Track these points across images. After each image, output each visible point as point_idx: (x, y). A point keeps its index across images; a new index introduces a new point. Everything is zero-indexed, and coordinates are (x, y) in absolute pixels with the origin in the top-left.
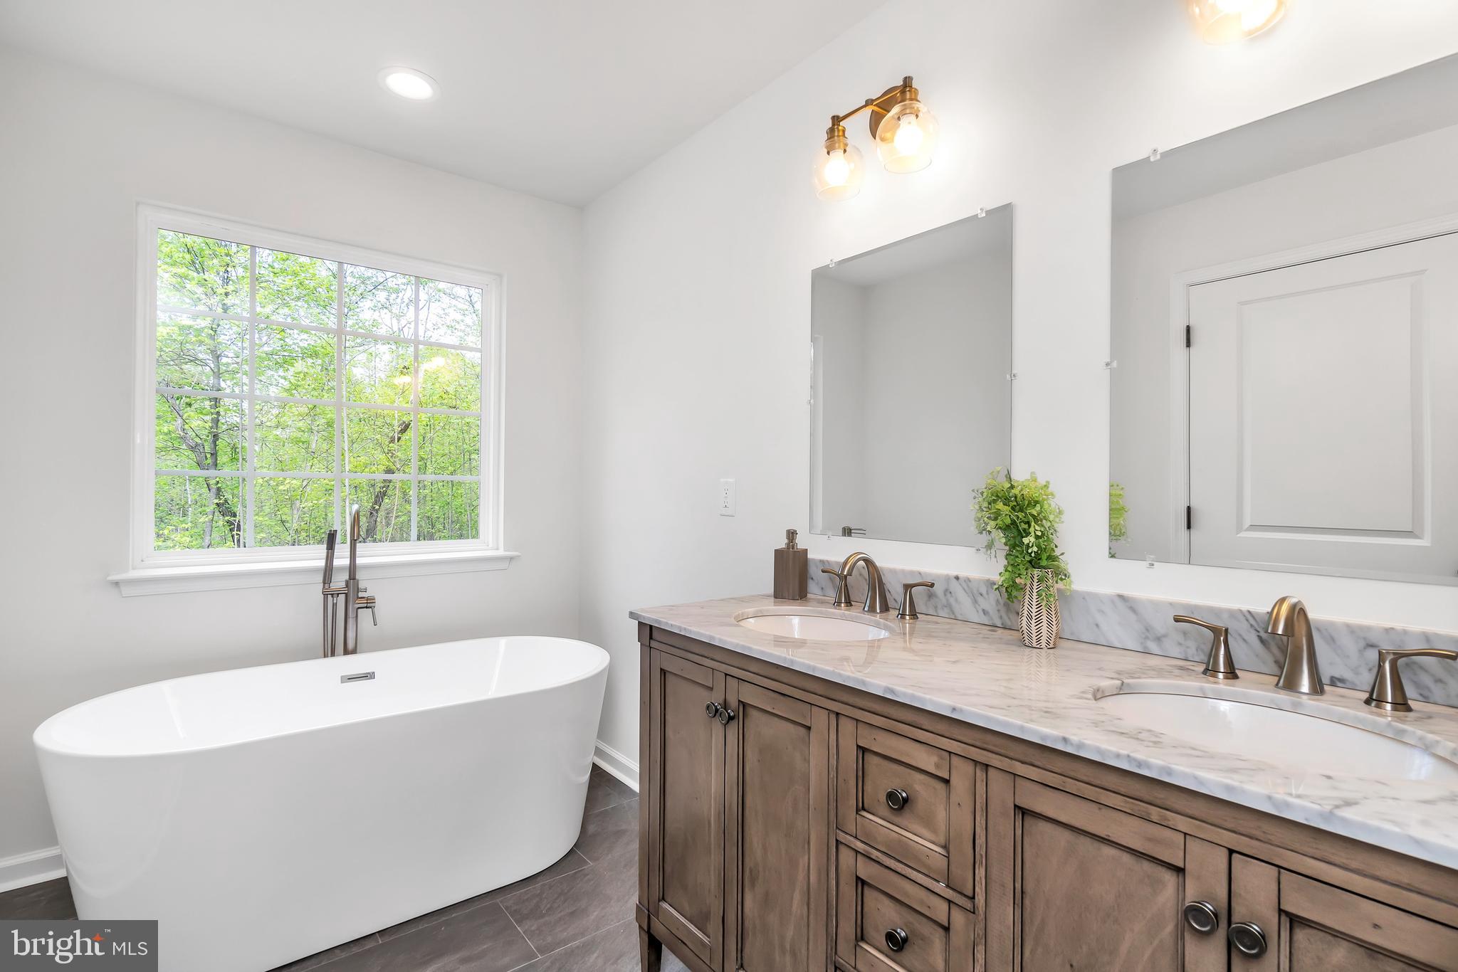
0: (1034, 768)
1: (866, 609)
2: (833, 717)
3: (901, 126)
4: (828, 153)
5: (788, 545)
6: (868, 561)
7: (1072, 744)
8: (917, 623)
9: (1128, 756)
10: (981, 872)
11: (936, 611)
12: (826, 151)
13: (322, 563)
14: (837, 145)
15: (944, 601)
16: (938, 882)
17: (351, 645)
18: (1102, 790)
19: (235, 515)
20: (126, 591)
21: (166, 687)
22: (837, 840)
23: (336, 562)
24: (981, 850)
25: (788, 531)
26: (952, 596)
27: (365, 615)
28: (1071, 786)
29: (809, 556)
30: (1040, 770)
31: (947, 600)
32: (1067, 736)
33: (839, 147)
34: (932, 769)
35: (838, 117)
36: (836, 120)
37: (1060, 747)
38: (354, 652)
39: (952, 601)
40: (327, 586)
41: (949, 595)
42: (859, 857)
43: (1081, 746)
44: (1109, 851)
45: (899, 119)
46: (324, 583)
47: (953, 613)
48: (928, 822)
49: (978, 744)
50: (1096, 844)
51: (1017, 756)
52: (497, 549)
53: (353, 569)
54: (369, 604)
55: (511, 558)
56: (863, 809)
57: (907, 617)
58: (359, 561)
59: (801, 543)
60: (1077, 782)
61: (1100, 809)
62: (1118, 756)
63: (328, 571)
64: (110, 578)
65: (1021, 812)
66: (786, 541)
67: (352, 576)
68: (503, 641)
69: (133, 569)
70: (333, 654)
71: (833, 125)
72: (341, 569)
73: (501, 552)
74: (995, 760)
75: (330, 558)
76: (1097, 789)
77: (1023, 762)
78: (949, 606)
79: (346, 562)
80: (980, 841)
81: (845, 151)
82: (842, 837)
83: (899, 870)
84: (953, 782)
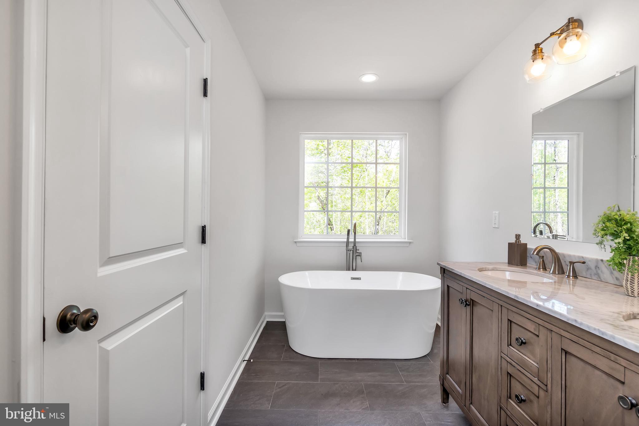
0: (568, 333)
1: (551, 272)
2: (500, 307)
3: (567, 42)
4: (533, 61)
5: (516, 241)
6: (551, 250)
7: (578, 323)
8: (577, 280)
9: (599, 329)
10: (549, 375)
11: (591, 277)
12: (532, 61)
13: (346, 240)
14: (538, 57)
15: (595, 272)
16: (535, 377)
17: (354, 268)
18: (593, 345)
19: (332, 225)
20: (298, 244)
21: (307, 273)
22: (501, 356)
23: (350, 240)
24: (549, 366)
25: (516, 235)
26: (599, 270)
27: (358, 258)
28: (581, 341)
29: (528, 247)
30: (570, 334)
31: (597, 271)
32: (576, 319)
33: (539, 58)
34: (533, 331)
35: (538, 44)
36: (537, 46)
37: (574, 324)
38: (355, 270)
39: (599, 272)
40: (347, 247)
41: (597, 269)
42: (508, 364)
43: (581, 324)
44: (598, 372)
45: (566, 39)
46: (346, 246)
47: (600, 278)
48: (533, 353)
49: (548, 321)
50: (593, 369)
51: (562, 328)
52: (405, 239)
53: (355, 242)
54: (360, 255)
55: (410, 243)
56: (511, 345)
57: (571, 277)
58: (357, 240)
59: (523, 241)
60: (583, 340)
61: (592, 353)
62: (595, 329)
63: (348, 243)
64: (294, 241)
65: (564, 352)
66: (515, 239)
67: (355, 245)
68: (401, 273)
69: (300, 238)
70: (349, 270)
71: (536, 48)
72: (351, 242)
73: (406, 240)
74: (554, 329)
75: (348, 238)
76: (590, 344)
77: (564, 330)
78: (597, 274)
79: (353, 240)
80: (549, 362)
81: (542, 59)
82: (503, 355)
83: (522, 371)
84: (539, 336)
